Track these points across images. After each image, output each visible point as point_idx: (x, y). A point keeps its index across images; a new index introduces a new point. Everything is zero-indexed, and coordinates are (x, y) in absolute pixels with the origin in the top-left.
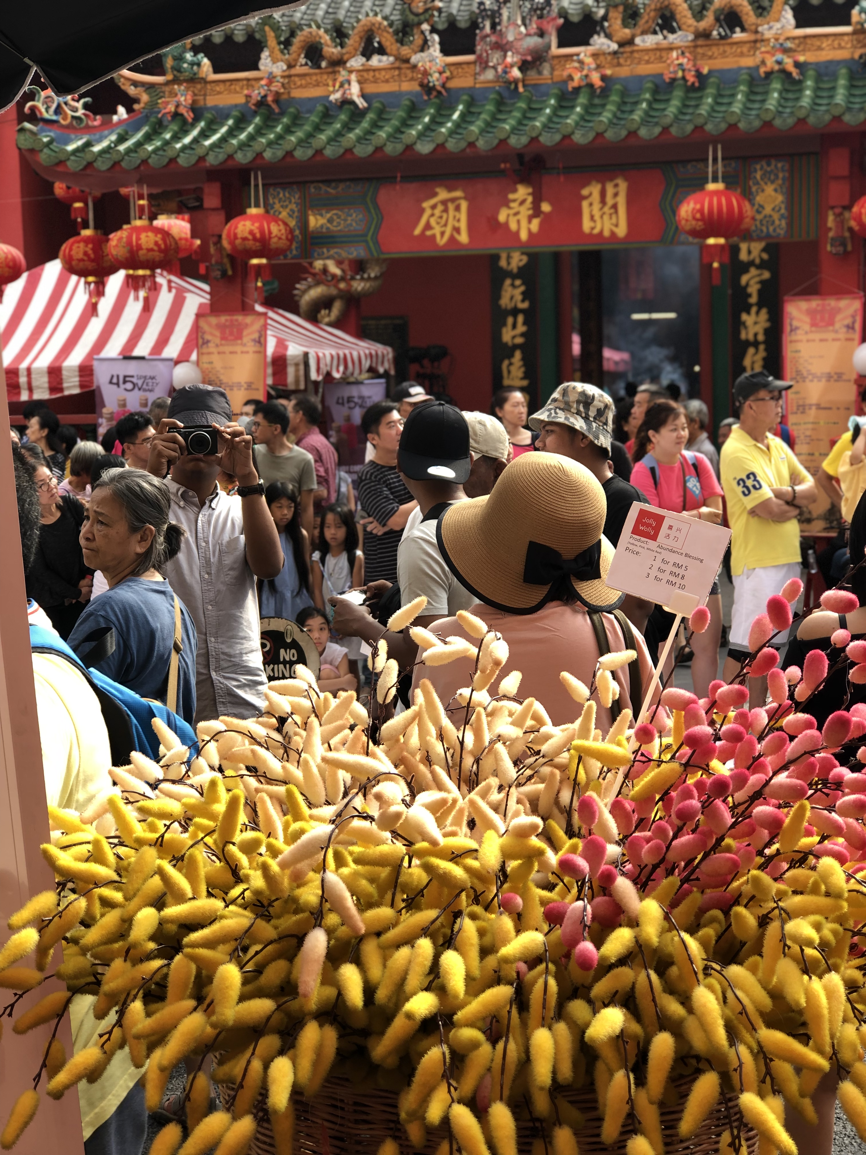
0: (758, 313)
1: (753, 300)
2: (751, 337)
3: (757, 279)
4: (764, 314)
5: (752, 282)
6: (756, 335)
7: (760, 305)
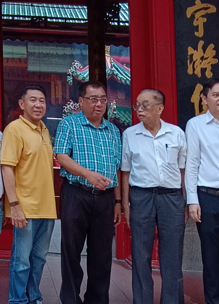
0: (204, 49)
1: (200, 33)
2: (198, 72)
3: (203, 12)
4: (211, 51)
5: (197, 15)
6: (203, 70)
7: (207, 40)
